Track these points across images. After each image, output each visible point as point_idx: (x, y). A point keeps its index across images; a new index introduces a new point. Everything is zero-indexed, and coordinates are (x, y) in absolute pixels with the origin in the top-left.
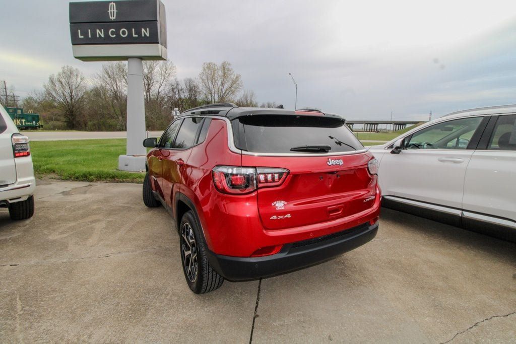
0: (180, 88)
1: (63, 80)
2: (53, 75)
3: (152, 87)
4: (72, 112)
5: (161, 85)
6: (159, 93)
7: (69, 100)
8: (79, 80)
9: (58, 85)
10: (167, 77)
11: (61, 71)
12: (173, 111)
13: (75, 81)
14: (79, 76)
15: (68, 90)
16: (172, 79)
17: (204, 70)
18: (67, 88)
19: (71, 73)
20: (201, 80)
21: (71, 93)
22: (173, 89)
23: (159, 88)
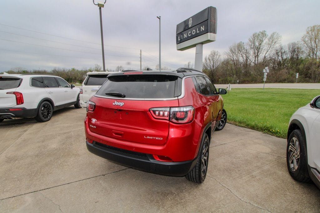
0: (283, 51)
1: (210, 58)
2: (206, 56)
3: (261, 54)
4: (213, 74)
5: (268, 51)
6: (265, 57)
7: (212, 68)
8: (218, 57)
9: (208, 61)
10: (273, 45)
11: (210, 54)
12: (264, 70)
13: (216, 57)
14: (218, 55)
15: (212, 63)
16: (277, 46)
17: (308, 33)
18: (212, 62)
19: (214, 54)
20: (303, 42)
21: (213, 64)
22: (277, 53)
23: (266, 54)
